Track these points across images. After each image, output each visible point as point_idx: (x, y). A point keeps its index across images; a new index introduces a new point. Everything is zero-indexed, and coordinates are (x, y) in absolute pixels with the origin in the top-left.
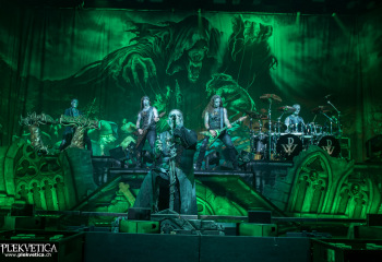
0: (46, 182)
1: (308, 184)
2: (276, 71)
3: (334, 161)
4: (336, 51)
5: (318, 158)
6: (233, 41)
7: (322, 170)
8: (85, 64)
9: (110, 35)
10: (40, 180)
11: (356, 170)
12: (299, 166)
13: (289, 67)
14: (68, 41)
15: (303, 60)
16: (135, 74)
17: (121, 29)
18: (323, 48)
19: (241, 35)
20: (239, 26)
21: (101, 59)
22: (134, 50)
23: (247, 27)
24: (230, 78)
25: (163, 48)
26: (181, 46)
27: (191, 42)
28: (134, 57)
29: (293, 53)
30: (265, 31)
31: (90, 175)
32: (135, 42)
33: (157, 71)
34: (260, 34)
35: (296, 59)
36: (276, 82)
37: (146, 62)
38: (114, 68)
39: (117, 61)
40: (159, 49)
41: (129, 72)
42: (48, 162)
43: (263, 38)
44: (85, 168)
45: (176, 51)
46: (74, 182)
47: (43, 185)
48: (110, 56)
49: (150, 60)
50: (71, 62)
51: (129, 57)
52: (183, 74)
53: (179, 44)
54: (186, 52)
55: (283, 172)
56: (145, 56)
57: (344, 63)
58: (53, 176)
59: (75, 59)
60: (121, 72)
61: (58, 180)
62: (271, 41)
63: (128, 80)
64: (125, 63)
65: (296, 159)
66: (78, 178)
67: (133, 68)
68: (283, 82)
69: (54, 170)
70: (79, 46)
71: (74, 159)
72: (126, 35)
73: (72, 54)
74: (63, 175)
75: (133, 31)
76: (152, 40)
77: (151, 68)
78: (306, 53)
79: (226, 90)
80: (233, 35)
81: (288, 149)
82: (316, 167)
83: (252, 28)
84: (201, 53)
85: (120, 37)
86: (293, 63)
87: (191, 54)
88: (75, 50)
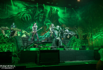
0: (9, 45)
1: (73, 45)
2: (60, 20)
3: (78, 39)
4: (72, 17)
5: (75, 39)
6: (50, 12)
7: (75, 41)
8: (12, 15)
9: (19, 8)
10: (7, 45)
11: (82, 41)
12: (71, 41)
13: (63, 19)
14: (7, 8)
15: (65, 18)
16: (26, 19)
17: (22, 7)
18: (69, 16)
19: (52, 11)
20: (51, 9)
21: (16, 14)
22: (25, 12)
23: (53, 9)
24: (49, 21)
25: (33, 12)
26: (38, 12)
27: (40, 12)
28: (26, 14)
29: (63, 16)
30: (57, 11)
31: (22, 43)
32: (25, 10)
33: (32, 18)
34: (56, 11)
35: (64, 18)
36: (60, 23)
37: (29, 16)
38: (20, 16)
39: (21, 15)
40: (32, 13)
41: (24, 18)
42: (9, 40)
43: (57, 12)
44: (20, 41)
45: (36, 13)
46: (17, 45)
47: (8, 46)
48: (19, 13)
49: (30, 15)
50: (7, 14)
51: (24, 14)
52: (38, 19)
53: (37, 12)
54: (39, 14)
55: (68, 42)
56: (28, 14)
57: (74, 19)
58: (11, 43)
59: (9, 13)
60: (22, 18)
61: (12, 44)
62: (58, 13)
63: (24, 20)
64: (23, 15)
65: (70, 39)
66: (18, 44)
67: (25, 17)
68: (61, 23)
69: (11, 42)
70: (10, 10)
71: (17, 39)
72: (23, 8)
73: (8, 12)
74: (14, 43)
75: (25, 7)
76: (30, 10)
77: (30, 17)
78: (66, 16)
79: (49, 24)
80: (50, 11)
81: (68, 37)
82: (74, 41)
83: (54, 10)
84: (42, 14)
85: (22, 9)
86: (63, 18)
87: (40, 14)
88: (9, 11)
